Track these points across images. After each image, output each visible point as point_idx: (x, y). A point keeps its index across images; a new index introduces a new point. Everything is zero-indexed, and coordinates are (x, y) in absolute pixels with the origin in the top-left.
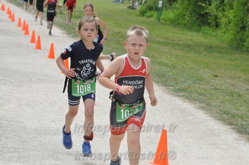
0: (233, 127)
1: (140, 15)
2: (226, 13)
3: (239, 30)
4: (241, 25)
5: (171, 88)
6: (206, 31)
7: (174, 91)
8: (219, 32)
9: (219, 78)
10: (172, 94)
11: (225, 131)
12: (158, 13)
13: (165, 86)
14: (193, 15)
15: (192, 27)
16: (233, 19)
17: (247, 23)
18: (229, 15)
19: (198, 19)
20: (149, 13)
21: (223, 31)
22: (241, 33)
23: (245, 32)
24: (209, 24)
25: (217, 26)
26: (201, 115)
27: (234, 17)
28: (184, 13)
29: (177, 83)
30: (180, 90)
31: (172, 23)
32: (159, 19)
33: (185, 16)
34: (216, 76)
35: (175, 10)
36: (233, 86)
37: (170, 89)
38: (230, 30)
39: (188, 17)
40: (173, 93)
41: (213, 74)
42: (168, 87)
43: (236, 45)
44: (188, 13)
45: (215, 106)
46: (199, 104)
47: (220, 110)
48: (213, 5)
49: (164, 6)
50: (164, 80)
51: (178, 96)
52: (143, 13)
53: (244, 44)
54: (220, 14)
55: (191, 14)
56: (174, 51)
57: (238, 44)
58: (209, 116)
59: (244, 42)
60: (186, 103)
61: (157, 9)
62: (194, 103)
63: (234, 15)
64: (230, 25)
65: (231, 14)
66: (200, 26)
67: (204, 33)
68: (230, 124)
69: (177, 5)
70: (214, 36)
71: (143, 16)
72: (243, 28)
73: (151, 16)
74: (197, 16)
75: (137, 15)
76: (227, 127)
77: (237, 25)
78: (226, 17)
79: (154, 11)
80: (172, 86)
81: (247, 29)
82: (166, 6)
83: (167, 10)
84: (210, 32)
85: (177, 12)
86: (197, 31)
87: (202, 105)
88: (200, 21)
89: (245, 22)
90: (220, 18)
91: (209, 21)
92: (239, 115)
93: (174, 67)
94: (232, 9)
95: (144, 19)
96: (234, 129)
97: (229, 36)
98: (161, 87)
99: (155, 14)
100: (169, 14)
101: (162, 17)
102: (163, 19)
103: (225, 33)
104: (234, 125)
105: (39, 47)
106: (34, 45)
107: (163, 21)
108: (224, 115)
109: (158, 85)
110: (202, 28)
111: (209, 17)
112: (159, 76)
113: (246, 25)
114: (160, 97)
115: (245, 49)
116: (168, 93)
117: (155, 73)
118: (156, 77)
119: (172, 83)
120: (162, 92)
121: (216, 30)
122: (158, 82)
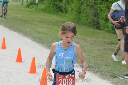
1: (27, 7)
2: (71, 5)
3: (78, 13)
4: (79, 11)
5: (46, 45)
6: (61, 15)
7: (47, 46)
8: (68, 15)
10: (47, 48)
12: (36, 6)
13: (43, 44)
14: (54, 6)
15: (54, 12)
16: (74, 8)
17: (81, 10)
18: (72, 6)
19: (56, 8)
20: (31, 6)
21: (69, 14)
22: (79, 15)
23: (81, 15)
24: (62, 11)
27: (75, 7)
28: (49, 6)
29: (49, 42)
31: (43, 11)
32: (36, 9)
33: (50, 7)
35: (44, 5)
38: (73, 14)
39: (51, 8)
40: (47, 47)
42: (44, 45)
43: (76, 21)
44: (51, 6)
48: (64, 2)
49: (39, 2)
50: (42, 41)
52: (28, 6)
53: (81, 20)
54: (67, 6)
55: (53, 6)
56: (46, 26)
57: (78, 21)
59: (81, 19)
61: (35, 4)
63: (74, 6)
64: (73, 11)
65: (73, 6)
66: (57, 12)
67: (60, 15)
69: (46, 2)
70: (65, 17)
71: (28, 7)
72: (80, 12)
73: (32, 8)
75: (25, 7)
77: (77, 11)
78: (71, 7)
79: (34, 5)
80: (46, 44)
81: (82, 13)
82: (39, 3)
83: (40, 4)
84: (63, 15)
85: (46, 5)
86: (57, 15)
88: (58, 10)
90: (67, 8)
91: (62, 9)
93: (47, 34)
94: (74, 3)
95: (29, 9)
97: (72, 17)
99: (34, 6)
100: (42, 6)
101: (38, 8)
102: (39, 9)
103: (70, 15)
107: (39, 10)
109: (39, 44)
110: (59, 13)
111: (62, 7)
112: (39, 39)
113: (81, 11)
114: (40, 50)
115: (81, 23)
116: (45, 48)
117: (37, 37)
118: (37, 40)
119: (46, 42)
120: (41, 47)
121: (66, 14)
122: (39, 42)
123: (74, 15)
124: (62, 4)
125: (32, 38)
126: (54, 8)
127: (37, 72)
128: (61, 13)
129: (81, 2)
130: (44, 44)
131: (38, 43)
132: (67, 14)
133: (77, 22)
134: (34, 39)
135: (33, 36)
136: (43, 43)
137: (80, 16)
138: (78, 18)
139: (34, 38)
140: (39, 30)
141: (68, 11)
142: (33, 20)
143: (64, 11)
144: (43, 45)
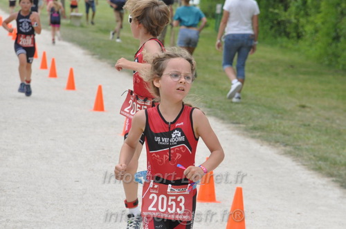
0: (334, 179)
2: (311, 18)
3: (330, 41)
4: (333, 34)
5: (242, 125)
6: (284, 44)
7: (246, 130)
8: (303, 45)
9: (308, 110)
10: (244, 134)
11: (324, 185)
12: (216, 21)
13: (233, 123)
14: (265, 22)
15: (264, 39)
16: (322, 26)
17: (341, 30)
18: (316, 21)
19: (272, 27)
21: (307, 43)
22: (334, 45)
23: (339, 44)
24: (287, 35)
25: (299, 36)
26: (288, 163)
27: (323, 23)
29: (250, 119)
30: (255, 128)
32: (217, 29)
34: (303, 107)
36: (328, 119)
37: (240, 127)
38: (318, 41)
40: (245, 132)
41: (298, 103)
42: (237, 125)
43: (327, 62)
45: (307, 150)
46: (283, 148)
47: (314, 156)
48: (293, 8)
50: (231, 115)
51: (253, 137)
53: (339, 60)
54: (302, 20)
55: (262, 21)
57: (331, 60)
58: (298, 165)
59: (339, 57)
60: (265, 147)
61: (214, 16)
62: (275, 147)
63: (322, 20)
64: (317, 35)
65: (318, 19)
66: (275, 37)
67: (281, 47)
68: (330, 175)
70: (295, 50)
72: (337, 38)
73: (207, 26)
74: (271, 24)
76: (325, 180)
77: (328, 34)
78: (313, 23)
79: (210, 19)
80: (243, 123)
81: (342, 39)
84: (290, 45)
86: (272, 44)
87: (288, 148)
88: (276, 31)
89: (338, 30)
90: (303, 26)
91: (288, 30)
92: (340, 162)
94: (319, 12)
96: (336, 181)
97: (315, 51)
98: (228, 125)
99: (212, 23)
103: (311, 45)
104: (335, 176)
105: (53, 74)
106: (47, 72)
108: (320, 162)
109: (223, 123)
110: (279, 39)
111: (288, 25)
112: (224, 110)
113: (341, 34)
114: (227, 139)
115: (341, 67)
116: (238, 134)
117: (218, 105)
118: (219, 112)
119: (243, 119)
120: (229, 132)
121: (297, 42)
122: (222, 119)
123: (319, 44)
124: (289, 15)
125: (206, 107)
126: (267, 27)
127: (217, 199)
128: (285, 39)
129: (339, 9)
130: (237, 123)
131: (221, 121)
132: (301, 42)
133: (330, 65)
134: (209, 110)
135: (206, 102)
136: (235, 122)
137: (337, 47)
138: (330, 52)
139: (210, 107)
140: (224, 87)
141: (304, 33)
142: (207, 60)
143: (294, 34)
144: (234, 125)
